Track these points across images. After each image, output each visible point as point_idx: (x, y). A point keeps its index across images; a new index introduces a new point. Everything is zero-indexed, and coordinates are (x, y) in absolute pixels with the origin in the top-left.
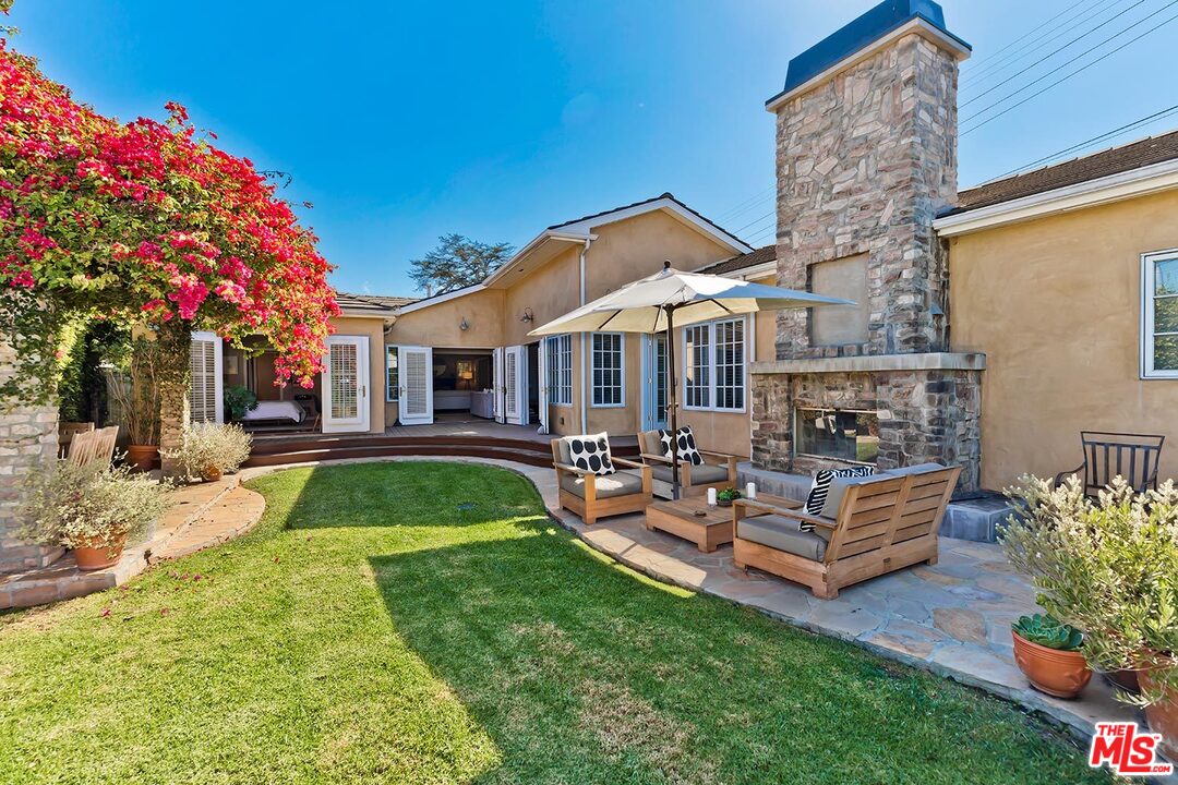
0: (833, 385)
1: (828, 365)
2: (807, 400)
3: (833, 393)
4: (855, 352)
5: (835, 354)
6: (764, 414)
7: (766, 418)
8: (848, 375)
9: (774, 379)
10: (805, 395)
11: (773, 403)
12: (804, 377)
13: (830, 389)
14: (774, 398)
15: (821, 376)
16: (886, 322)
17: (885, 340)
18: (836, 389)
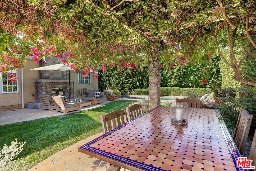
0: (60, 84)
1: (61, 81)
2: (55, 87)
3: (60, 86)
4: (62, 79)
5: (59, 79)
6: (46, 91)
7: (47, 91)
8: (62, 83)
9: (49, 83)
10: (55, 86)
11: (49, 88)
12: (54, 83)
13: (59, 85)
14: (49, 87)
15: (58, 83)
16: (66, 75)
17: (66, 78)
18: (60, 85)
